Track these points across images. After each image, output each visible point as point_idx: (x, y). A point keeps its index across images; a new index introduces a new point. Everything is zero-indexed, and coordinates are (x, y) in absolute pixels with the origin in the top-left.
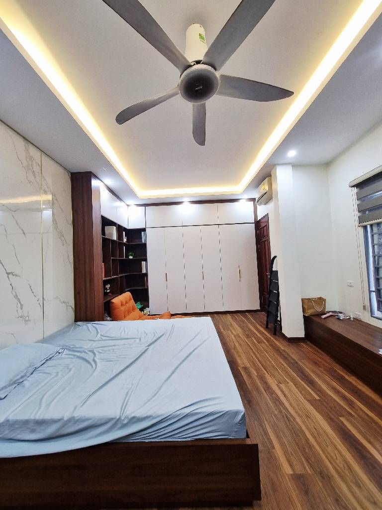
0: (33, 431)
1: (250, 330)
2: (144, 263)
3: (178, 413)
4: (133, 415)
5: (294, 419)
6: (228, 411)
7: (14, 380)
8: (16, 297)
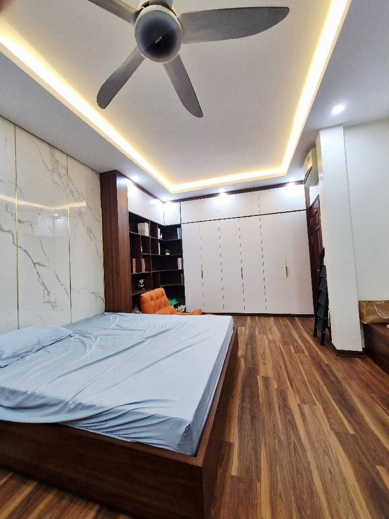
0: (7, 398)
1: (292, 336)
2: (179, 259)
3: (120, 408)
4: (80, 401)
5: (304, 451)
6: (171, 418)
7: (18, 353)
8: (43, 284)
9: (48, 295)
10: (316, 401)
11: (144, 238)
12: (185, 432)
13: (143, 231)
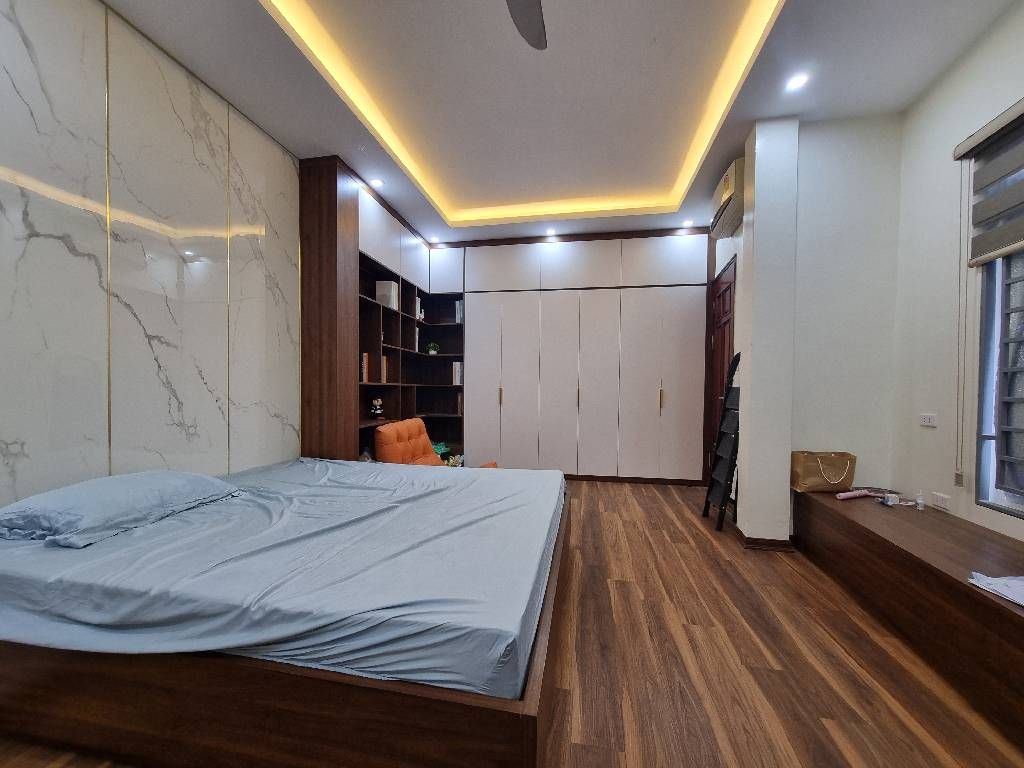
0: (98, 607)
1: (665, 516)
2: (456, 365)
3: (368, 615)
4: (276, 605)
5: (699, 700)
6: (477, 630)
7: (116, 521)
8: (168, 384)
9: (179, 411)
10: (715, 620)
11: (388, 312)
12: (504, 655)
13: (387, 298)
